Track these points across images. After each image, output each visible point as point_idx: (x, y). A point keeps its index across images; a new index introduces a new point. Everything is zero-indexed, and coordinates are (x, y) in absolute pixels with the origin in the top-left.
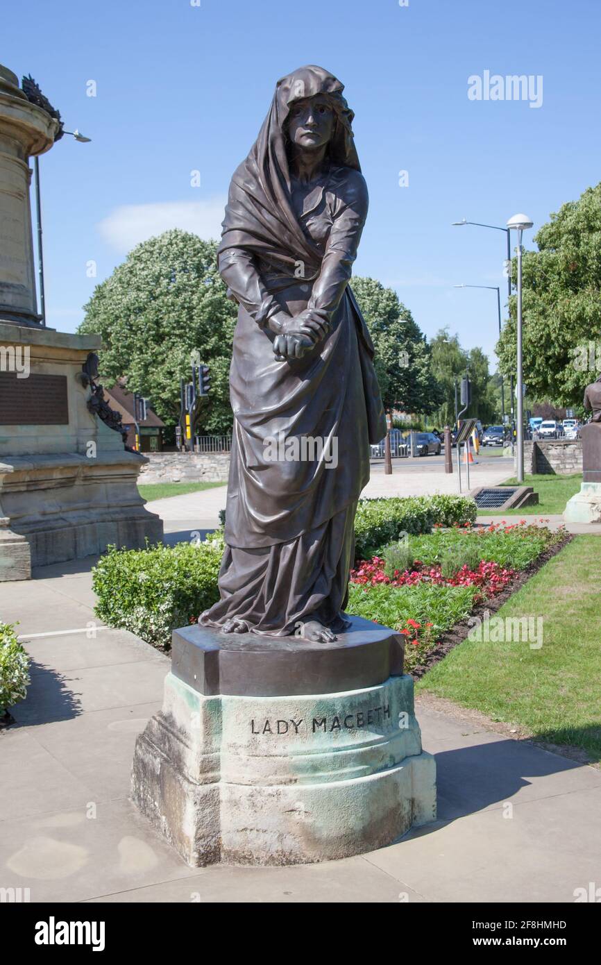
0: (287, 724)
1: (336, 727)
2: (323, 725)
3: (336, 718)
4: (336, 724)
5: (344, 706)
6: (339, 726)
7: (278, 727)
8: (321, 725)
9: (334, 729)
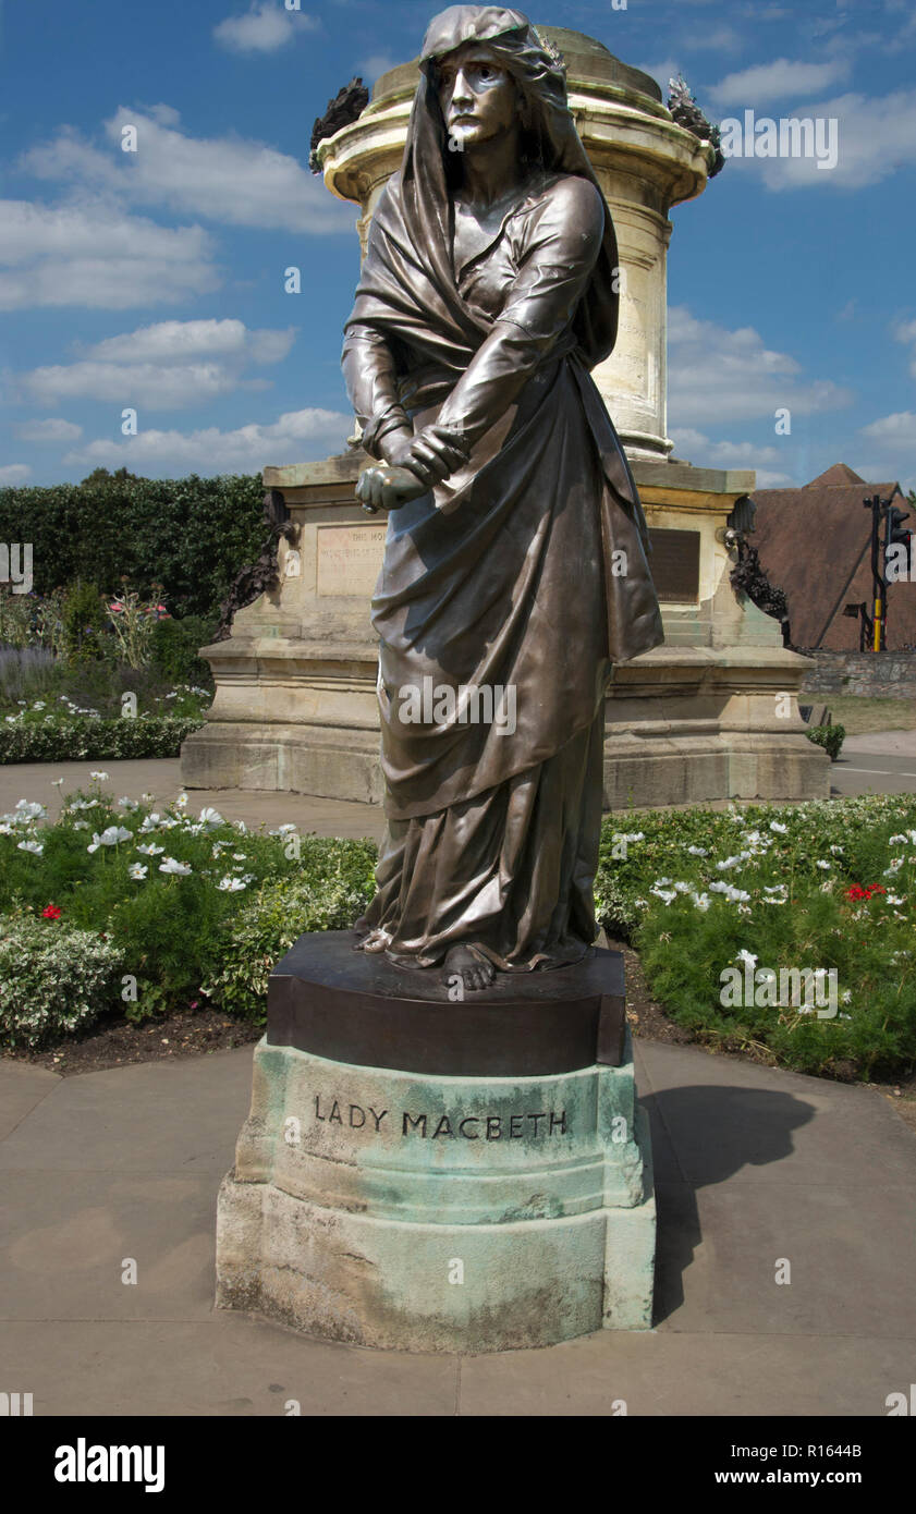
0: (363, 1112)
1: (444, 1133)
2: (421, 1124)
3: (444, 1118)
4: (444, 1128)
5: (460, 1102)
6: (449, 1132)
7: (351, 1115)
8: (416, 1124)
9: (441, 1137)
